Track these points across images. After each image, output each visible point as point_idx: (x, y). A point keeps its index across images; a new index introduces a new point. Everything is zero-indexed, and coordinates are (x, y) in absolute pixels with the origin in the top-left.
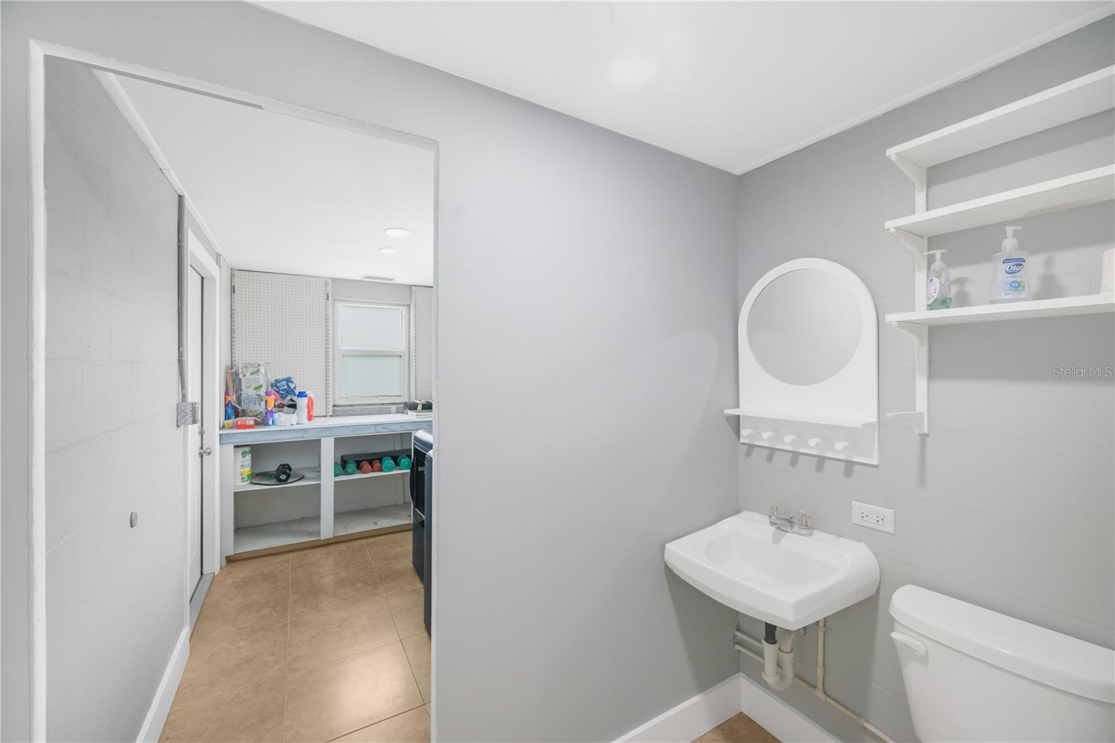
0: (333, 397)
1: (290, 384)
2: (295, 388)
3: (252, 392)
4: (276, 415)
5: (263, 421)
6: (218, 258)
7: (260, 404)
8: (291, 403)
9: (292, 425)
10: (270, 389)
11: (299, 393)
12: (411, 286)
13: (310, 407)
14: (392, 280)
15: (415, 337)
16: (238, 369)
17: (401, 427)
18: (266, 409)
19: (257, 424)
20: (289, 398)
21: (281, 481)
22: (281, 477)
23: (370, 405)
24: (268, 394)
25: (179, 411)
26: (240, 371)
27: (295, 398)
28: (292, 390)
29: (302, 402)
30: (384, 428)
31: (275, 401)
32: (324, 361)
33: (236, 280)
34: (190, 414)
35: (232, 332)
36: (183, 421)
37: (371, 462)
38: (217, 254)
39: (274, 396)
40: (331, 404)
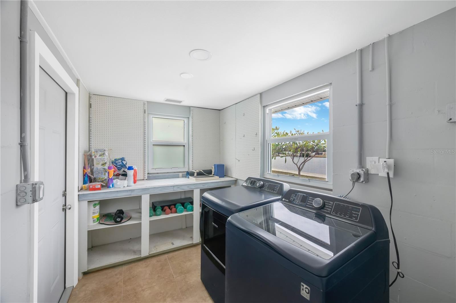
0: (148, 168)
1: (123, 162)
2: (126, 164)
3: (100, 167)
4: (115, 181)
5: (107, 184)
6: (78, 82)
7: (105, 174)
8: (123, 173)
9: (124, 187)
10: (111, 165)
11: (129, 167)
12: (190, 107)
13: (135, 176)
14: (180, 102)
15: (192, 135)
16: (91, 153)
17: (188, 187)
18: (109, 177)
19: (102, 186)
20: (122, 170)
21: (117, 222)
22: (118, 220)
23: (168, 173)
24: (109, 168)
25: (19, 192)
26: (93, 154)
27: (126, 170)
28: (125, 165)
29: (130, 173)
30: (178, 188)
31: (114, 172)
32: (143, 148)
33: (92, 100)
34: (30, 194)
35: (90, 131)
36: (22, 200)
37: (169, 207)
38: (77, 79)
39: (113, 169)
40: (146, 173)
